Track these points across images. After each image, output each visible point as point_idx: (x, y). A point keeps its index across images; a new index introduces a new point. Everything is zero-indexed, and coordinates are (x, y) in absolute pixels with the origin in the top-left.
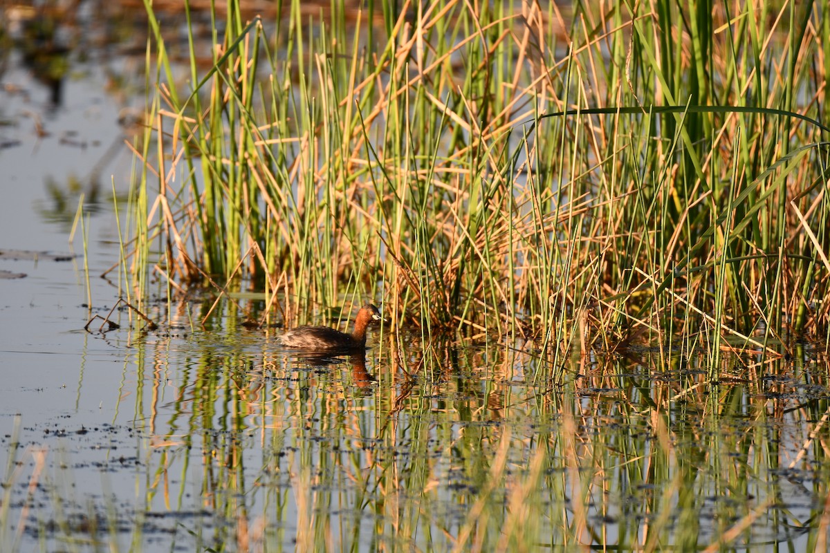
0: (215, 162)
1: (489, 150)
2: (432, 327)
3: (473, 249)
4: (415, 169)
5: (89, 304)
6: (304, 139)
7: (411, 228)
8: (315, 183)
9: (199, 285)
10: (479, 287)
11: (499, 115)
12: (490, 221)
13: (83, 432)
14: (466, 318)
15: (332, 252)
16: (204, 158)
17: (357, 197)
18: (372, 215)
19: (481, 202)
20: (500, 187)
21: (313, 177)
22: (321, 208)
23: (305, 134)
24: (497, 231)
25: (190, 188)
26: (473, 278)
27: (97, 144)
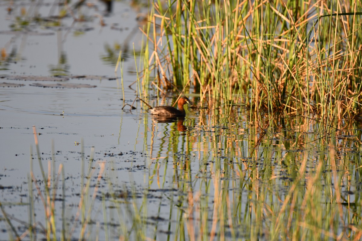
0: (178, 37)
1: (298, 31)
2: (273, 108)
3: (291, 74)
4: (265, 40)
5: (124, 98)
6: (217, 27)
7: (264, 65)
8: (222, 46)
9: (171, 91)
10: (294, 91)
11: (302, 16)
12: (299, 62)
13: (121, 154)
14: (288, 105)
15: (229, 76)
16: (174, 35)
17: (240, 52)
18: (247, 60)
19: (295, 54)
20: (303, 47)
21: (221, 43)
22: (225, 57)
23: (218, 24)
24: (302, 67)
25: (167, 48)
26: (291, 87)
27: (127, 29)
